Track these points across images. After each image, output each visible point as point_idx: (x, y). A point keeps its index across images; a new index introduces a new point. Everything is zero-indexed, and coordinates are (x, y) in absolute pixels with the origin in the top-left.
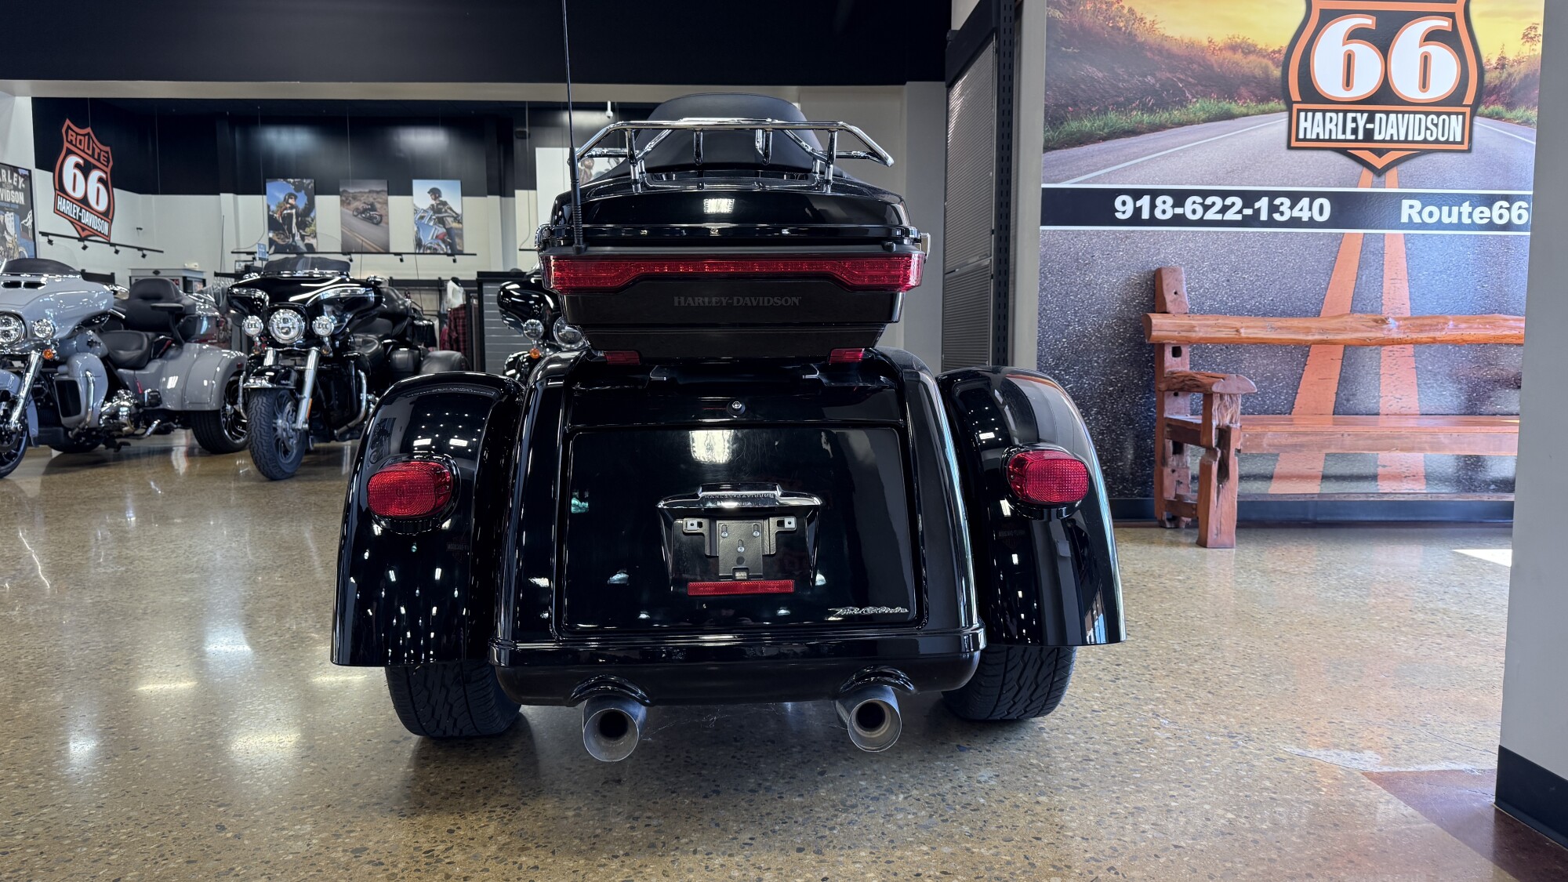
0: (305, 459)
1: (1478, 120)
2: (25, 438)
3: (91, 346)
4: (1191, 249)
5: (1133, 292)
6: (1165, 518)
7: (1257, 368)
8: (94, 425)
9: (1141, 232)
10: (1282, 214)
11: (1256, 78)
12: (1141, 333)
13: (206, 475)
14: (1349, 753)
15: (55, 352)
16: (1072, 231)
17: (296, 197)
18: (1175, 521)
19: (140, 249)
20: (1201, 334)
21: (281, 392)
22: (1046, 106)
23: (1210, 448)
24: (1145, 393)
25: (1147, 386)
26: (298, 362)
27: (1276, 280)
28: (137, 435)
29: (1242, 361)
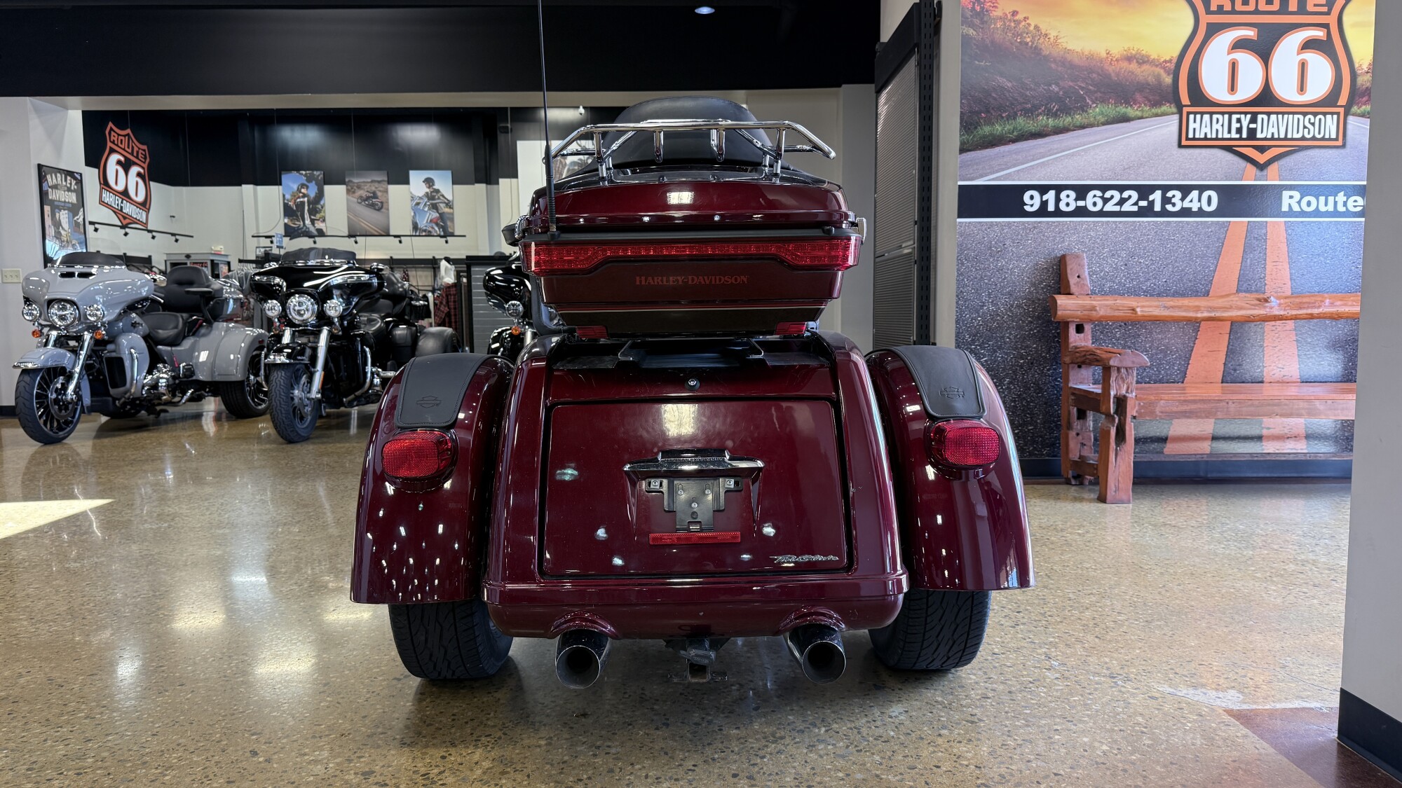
0: (318, 423)
1: (1351, 119)
2: (79, 407)
3: (134, 327)
4: (1092, 237)
5: (1041, 275)
6: (1070, 476)
7: (1152, 342)
8: (138, 395)
9: (1048, 222)
10: (1174, 205)
11: (1149, 85)
12: (1048, 312)
13: (234, 439)
15: (104, 332)
16: (986, 222)
17: (307, 187)
18: (1079, 479)
19: (173, 235)
20: (1102, 313)
21: (298, 367)
22: (961, 113)
23: (1108, 415)
24: (1052, 365)
25: (1054, 359)
26: (312, 339)
27: (1169, 264)
28: (174, 403)
29: (1139, 335)
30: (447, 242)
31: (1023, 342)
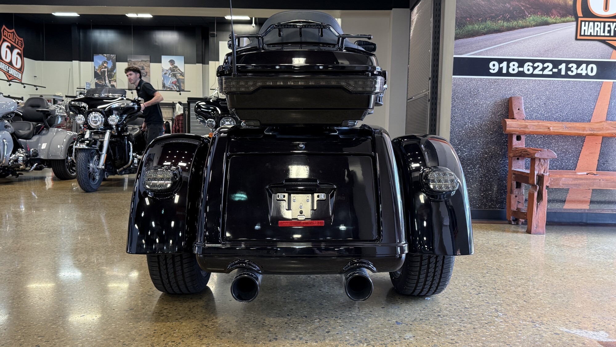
0: (103, 183)
3: (6, 128)
4: (527, 88)
5: (498, 108)
6: (511, 219)
7: (558, 147)
8: (7, 164)
9: (502, 79)
10: (572, 71)
11: (560, 5)
12: (502, 128)
13: (57, 189)
14: (592, 332)
16: (468, 78)
17: (107, 63)
18: (516, 221)
19: (35, 86)
20: (531, 130)
21: (92, 151)
22: (456, 17)
23: (533, 185)
24: (503, 158)
25: (504, 155)
26: (101, 137)
27: (569, 104)
28: (27, 170)
29: (551, 143)
30: (180, 94)
31: (487, 145)
